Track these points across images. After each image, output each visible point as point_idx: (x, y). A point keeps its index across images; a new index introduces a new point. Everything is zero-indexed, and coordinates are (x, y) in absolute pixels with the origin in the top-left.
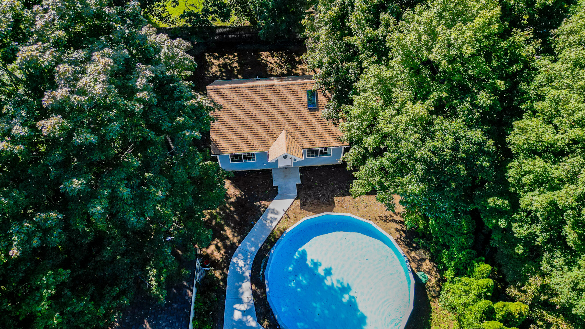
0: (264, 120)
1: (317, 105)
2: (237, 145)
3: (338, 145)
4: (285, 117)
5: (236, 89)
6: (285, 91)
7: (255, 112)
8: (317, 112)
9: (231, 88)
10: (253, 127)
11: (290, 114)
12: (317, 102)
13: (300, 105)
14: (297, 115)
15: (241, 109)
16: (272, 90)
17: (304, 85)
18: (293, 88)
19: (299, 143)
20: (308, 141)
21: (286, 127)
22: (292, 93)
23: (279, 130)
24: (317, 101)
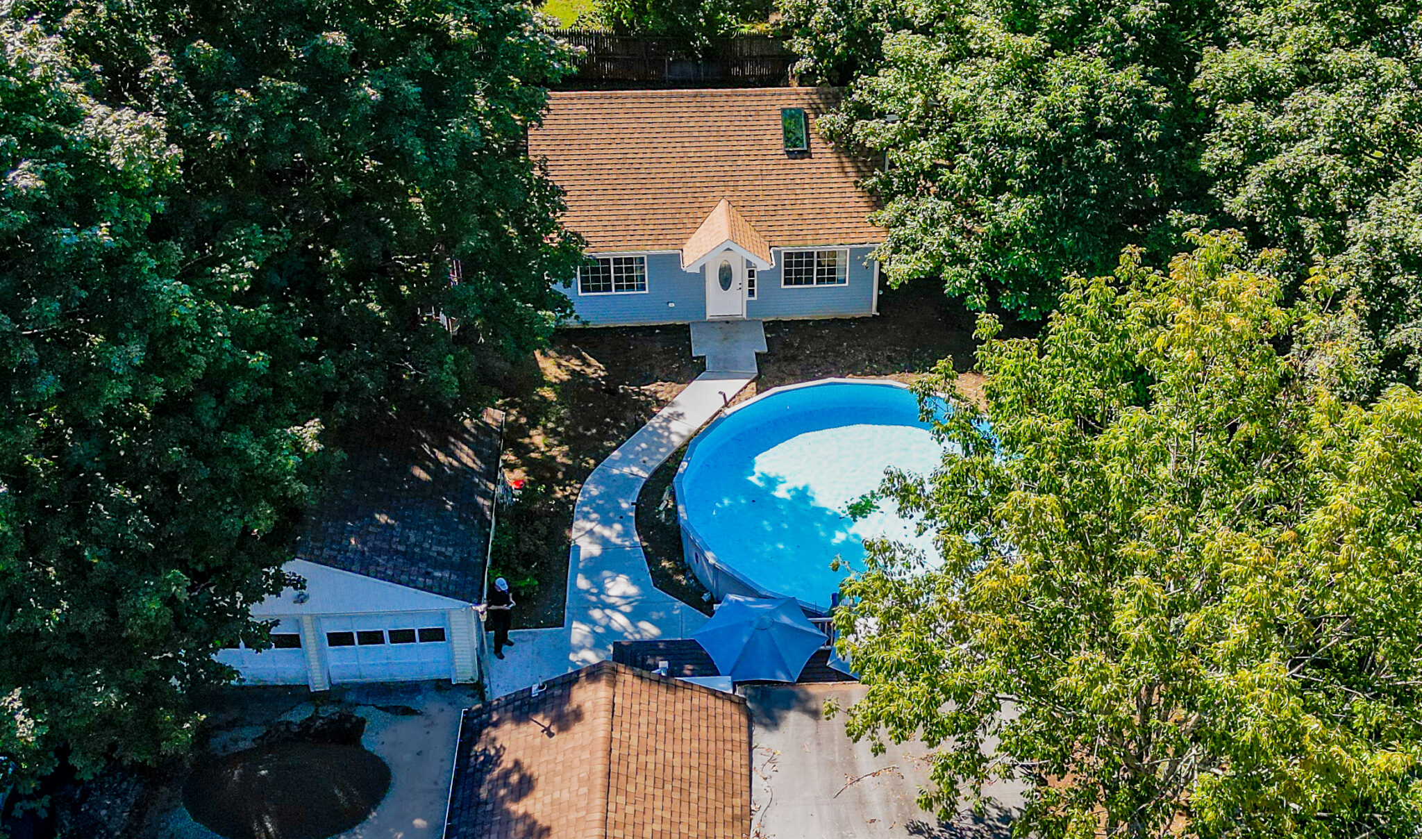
0: (671, 175)
1: (809, 144)
2: (602, 234)
3: (862, 241)
4: (727, 168)
5: (602, 101)
6: (727, 109)
7: (648, 155)
8: (807, 160)
9: (591, 98)
10: (643, 191)
11: (739, 163)
12: (808, 138)
13: (765, 142)
14: (757, 166)
15: (614, 146)
16: (694, 104)
17: (775, 98)
18: (748, 103)
19: (763, 234)
20: (786, 228)
21: (727, 193)
22: (743, 113)
23: (710, 199)
24: (808, 135)
